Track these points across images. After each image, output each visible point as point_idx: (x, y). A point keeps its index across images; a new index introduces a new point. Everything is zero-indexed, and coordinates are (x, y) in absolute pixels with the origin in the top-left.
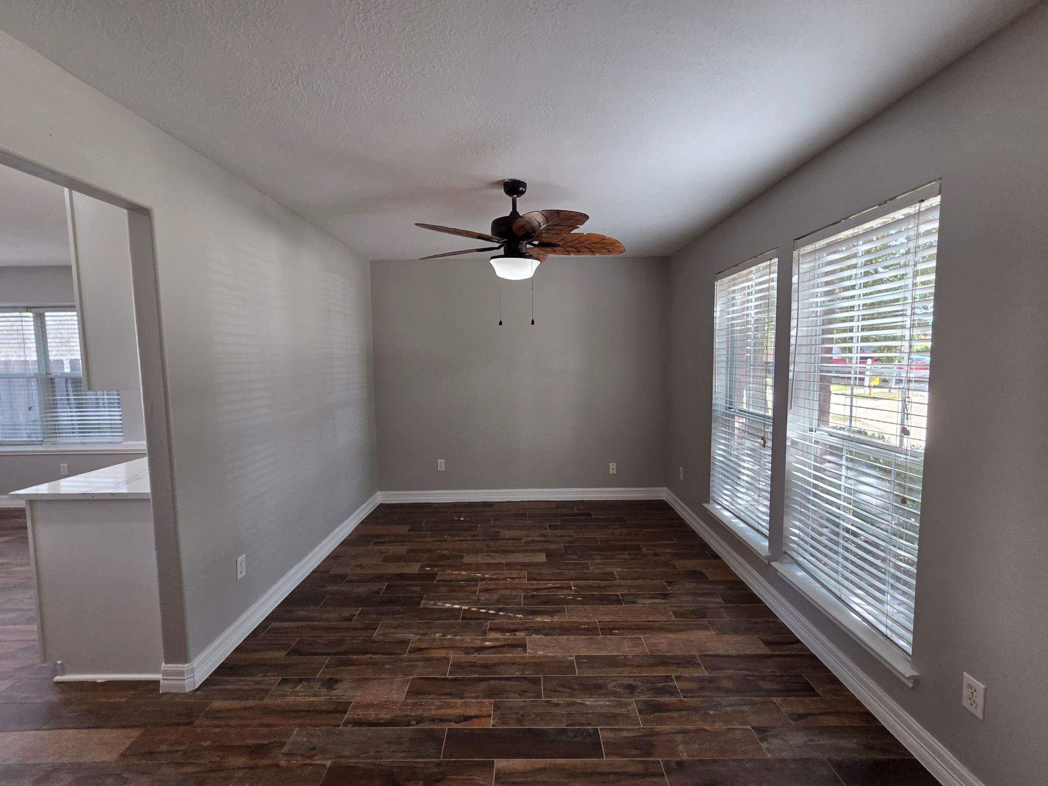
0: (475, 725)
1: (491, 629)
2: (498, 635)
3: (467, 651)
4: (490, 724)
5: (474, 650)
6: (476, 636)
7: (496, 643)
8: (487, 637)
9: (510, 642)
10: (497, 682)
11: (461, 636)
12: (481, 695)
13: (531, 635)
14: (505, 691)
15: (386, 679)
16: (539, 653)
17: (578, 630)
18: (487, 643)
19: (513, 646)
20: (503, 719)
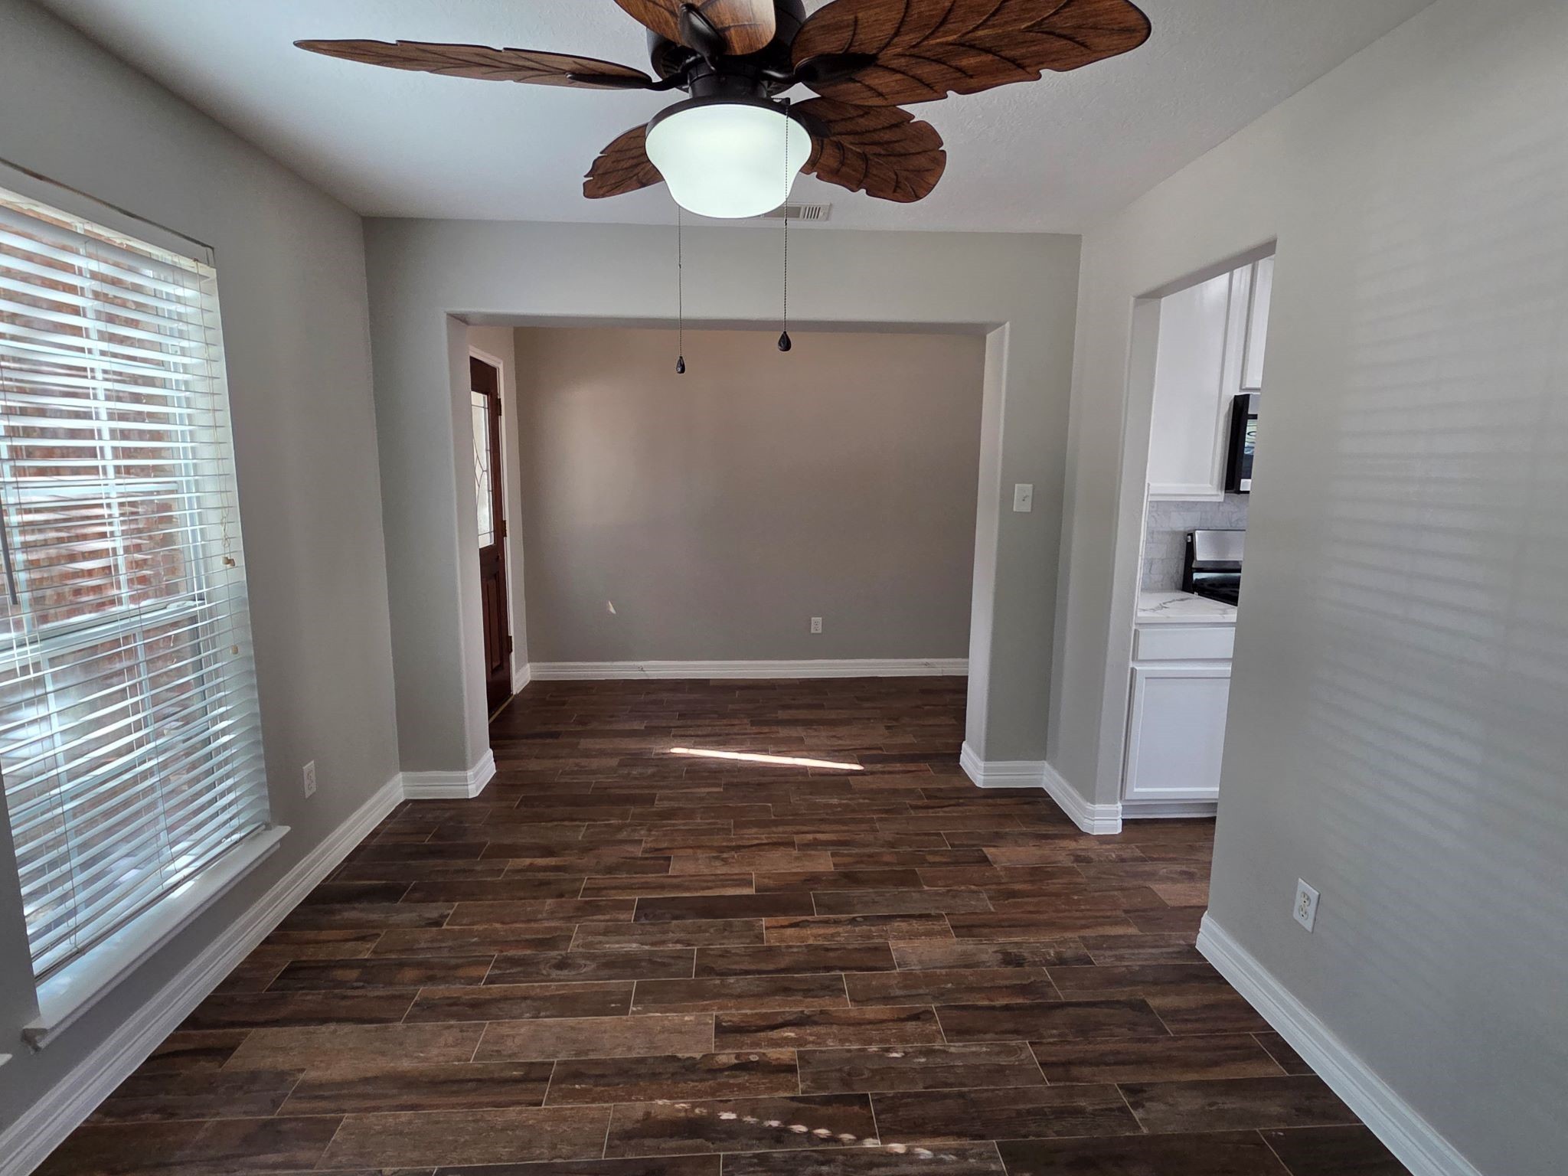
0: (783, 920)
1: (790, 1069)
2: (774, 1054)
3: (824, 1018)
4: (764, 921)
5: (816, 1018)
6: (821, 1052)
7: (775, 1034)
8: (795, 1050)
9: (747, 1039)
10: (763, 966)
11: (849, 1051)
12: (784, 950)
13: (704, 1056)
14: (749, 955)
15: (941, 968)
16: (692, 1018)
17: (597, 1076)
18: (790, 1034)
19: (739, 1029)
20: (750, 926)
